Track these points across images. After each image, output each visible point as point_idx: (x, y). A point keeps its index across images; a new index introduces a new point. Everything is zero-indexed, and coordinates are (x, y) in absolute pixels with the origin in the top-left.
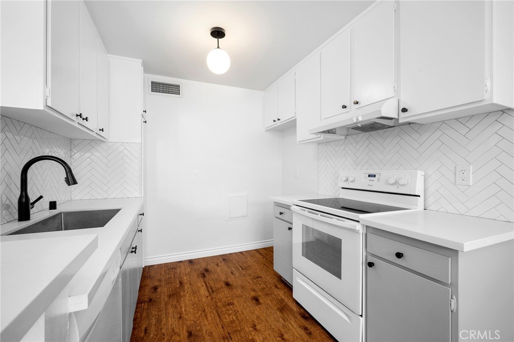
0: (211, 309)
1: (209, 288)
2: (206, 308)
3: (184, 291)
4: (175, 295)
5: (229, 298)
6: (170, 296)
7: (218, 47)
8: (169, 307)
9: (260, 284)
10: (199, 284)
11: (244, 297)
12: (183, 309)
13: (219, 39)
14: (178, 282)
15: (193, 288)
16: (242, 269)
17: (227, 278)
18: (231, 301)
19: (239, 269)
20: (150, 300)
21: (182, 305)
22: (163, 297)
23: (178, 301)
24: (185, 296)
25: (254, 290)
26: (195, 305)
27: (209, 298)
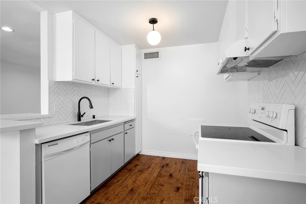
0: (151, 183)
1: (160, 174)
2: (149, 182)
3: (147, 171)
4: (141, 171)
5: (164, 182)
6: (139, 171)
7: (154, 30)
8: (135, 175)
9: (189, 182)
10: (157, 170)
11: (173, 185)
12: (139, 179)
13: (154, 25)
14: (148, 166)
15: (152, 171)
16: (188, 170)
17: (174, 172)
18: (164, 184)
19: (186, 170)
20: (130, 170)
21: (140, 177)
22: (136, 170)
23: (140, 175)
24: (145, 173)
25: (182, 184)
26: (145, 179)
27: (155, 178)
